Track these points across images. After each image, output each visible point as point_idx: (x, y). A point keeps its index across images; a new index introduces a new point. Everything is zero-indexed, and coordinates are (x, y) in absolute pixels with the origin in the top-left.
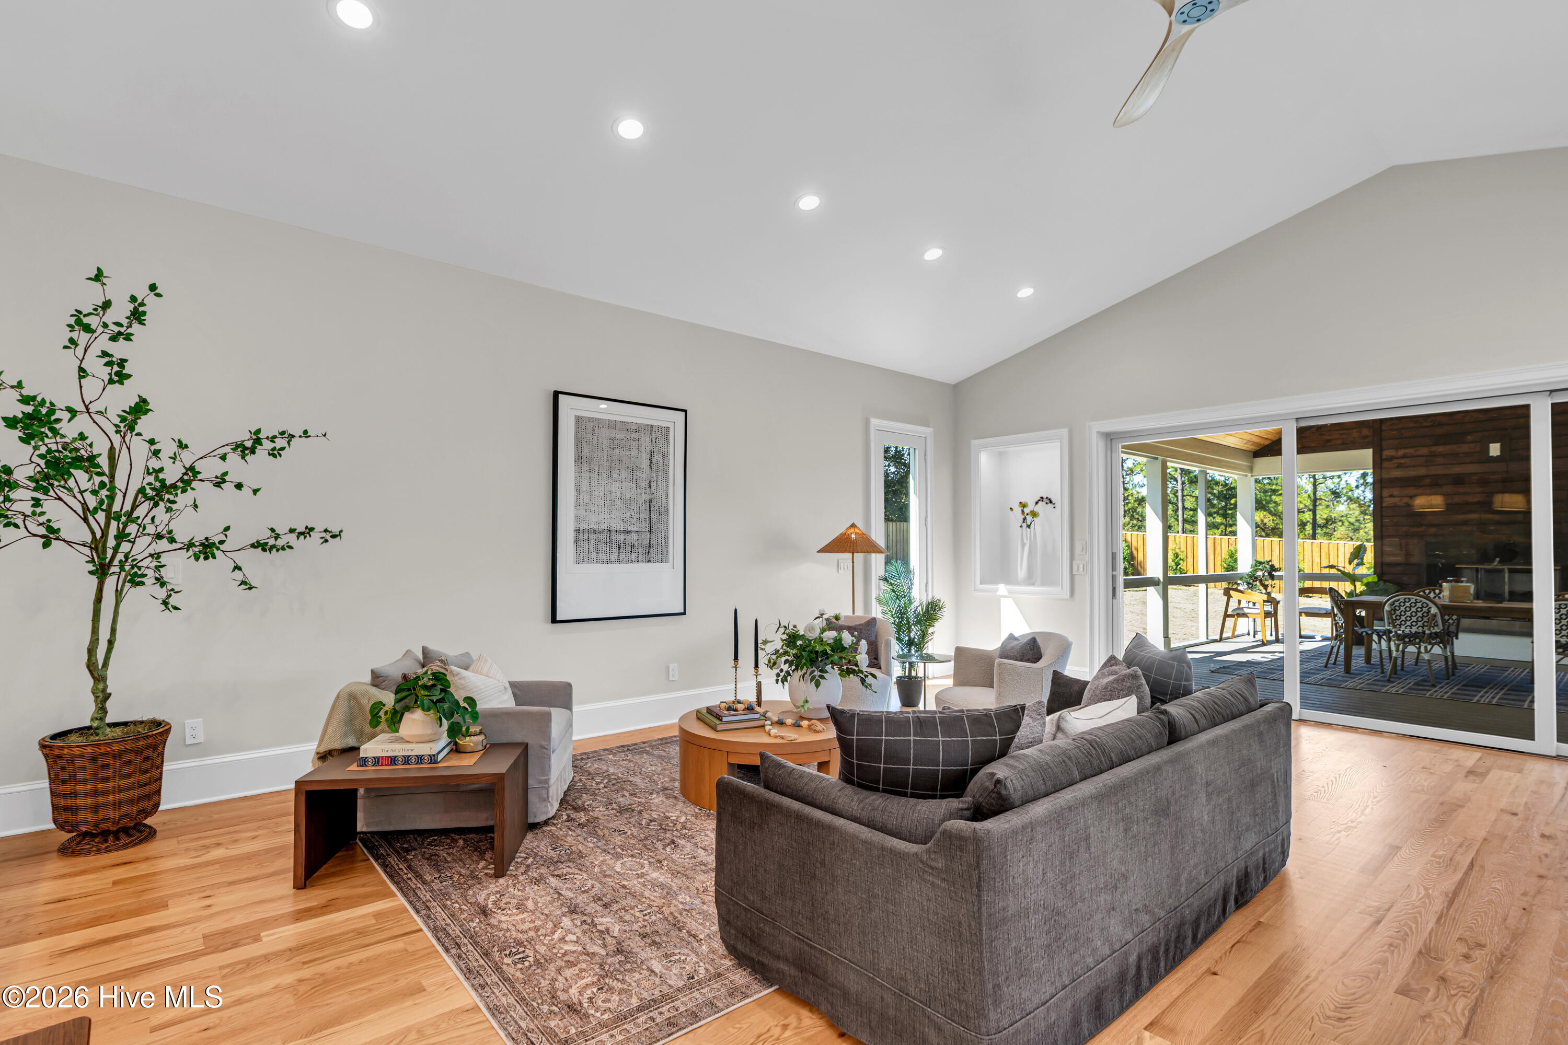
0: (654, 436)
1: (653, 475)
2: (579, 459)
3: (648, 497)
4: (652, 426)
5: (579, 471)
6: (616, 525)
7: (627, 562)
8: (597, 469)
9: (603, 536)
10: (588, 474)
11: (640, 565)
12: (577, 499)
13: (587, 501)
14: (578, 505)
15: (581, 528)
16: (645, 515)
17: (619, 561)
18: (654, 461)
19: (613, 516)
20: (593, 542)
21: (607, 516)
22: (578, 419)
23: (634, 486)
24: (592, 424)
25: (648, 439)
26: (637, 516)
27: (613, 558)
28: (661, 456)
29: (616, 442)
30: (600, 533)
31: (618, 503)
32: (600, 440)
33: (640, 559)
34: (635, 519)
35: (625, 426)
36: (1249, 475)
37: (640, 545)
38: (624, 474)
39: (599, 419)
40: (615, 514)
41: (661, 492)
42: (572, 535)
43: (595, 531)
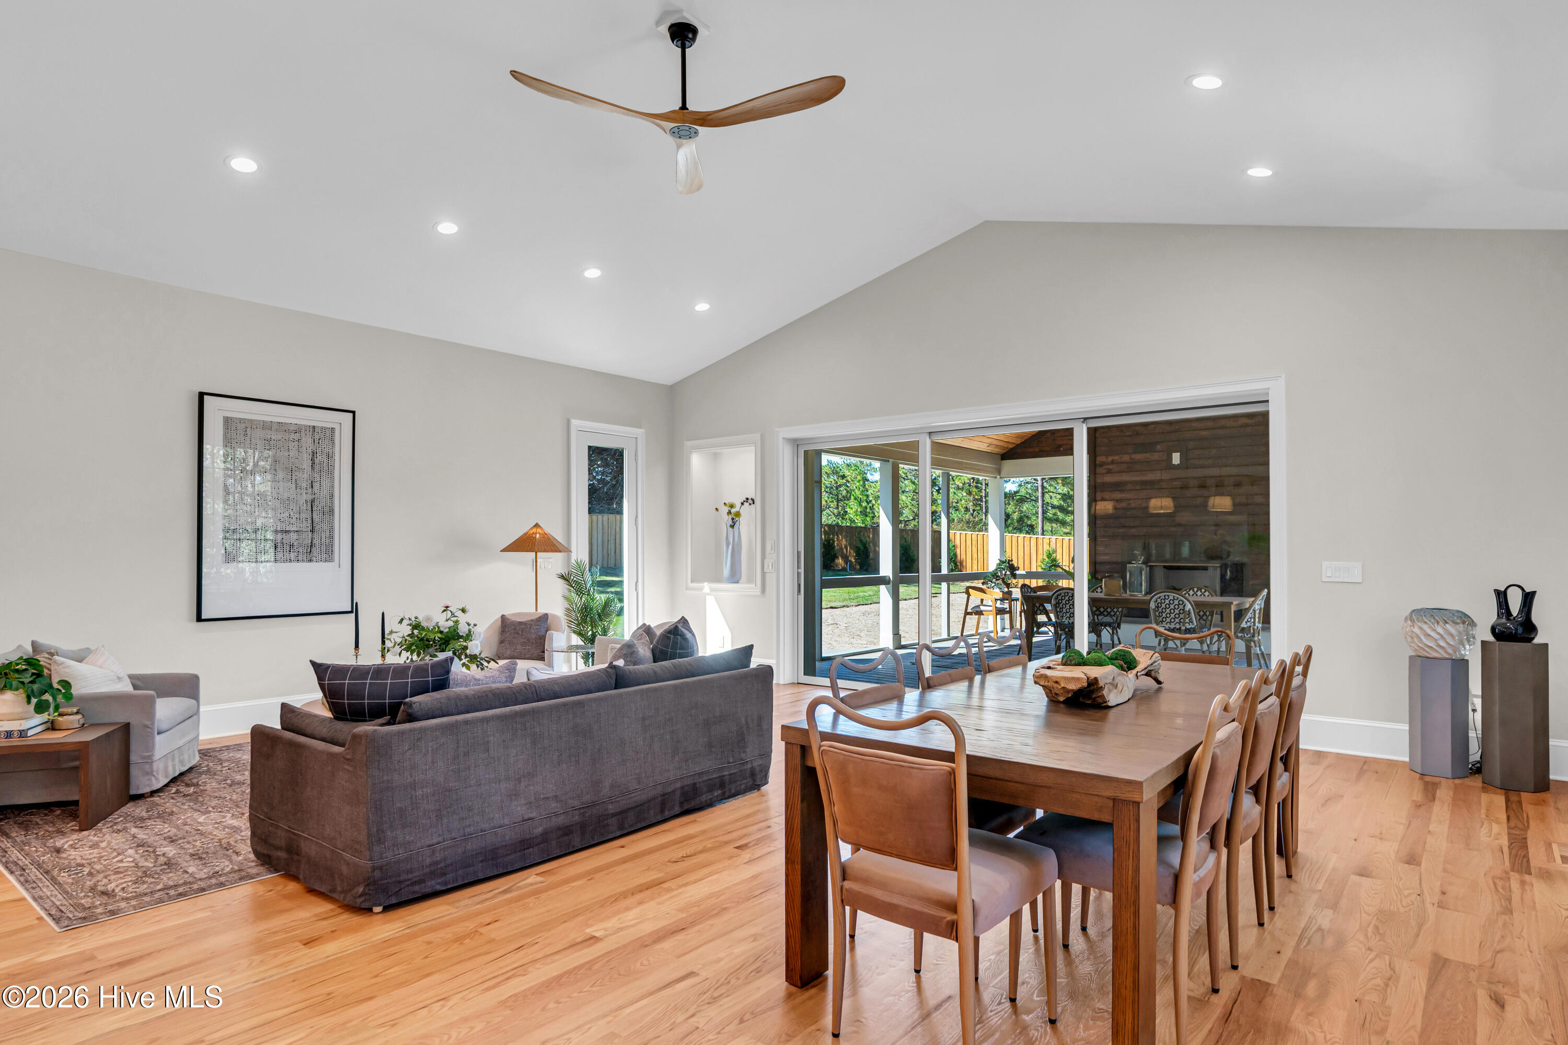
0: (317, 437)
1: (316, 475)
3: (310, 497)
4: (314, 427)
6: (272, 525)
7: (285, 561)
8: (249, 469)
9: (257, 536)
11: (300, 564)
12: (226, 499)
13: (237, 501)
14: (226, 505)
15: (231, 528)
16: (307, 515)
17: (276, 561)
18: (317, 461)
19: (268, 516)
20: (245, 542)
21: (261, 516)
22: (227, 421)
23: (294, 486)
24: (244, 425)
25: (310, 440)
26: (297, 516)
27: (268, 557)
28: (325, 456)
29: (272, 443)
30: (253, 532)
31: (275, 503)
33: (300, 558)
34: (294, 519)
35: (282, 427)
36: (998, 477)
37: (300, 545)
38: (282, 475)
39: (251, 420)
40: (271, 514)
41: (325, 492)
42: (221, 535)
43: (247, 531)
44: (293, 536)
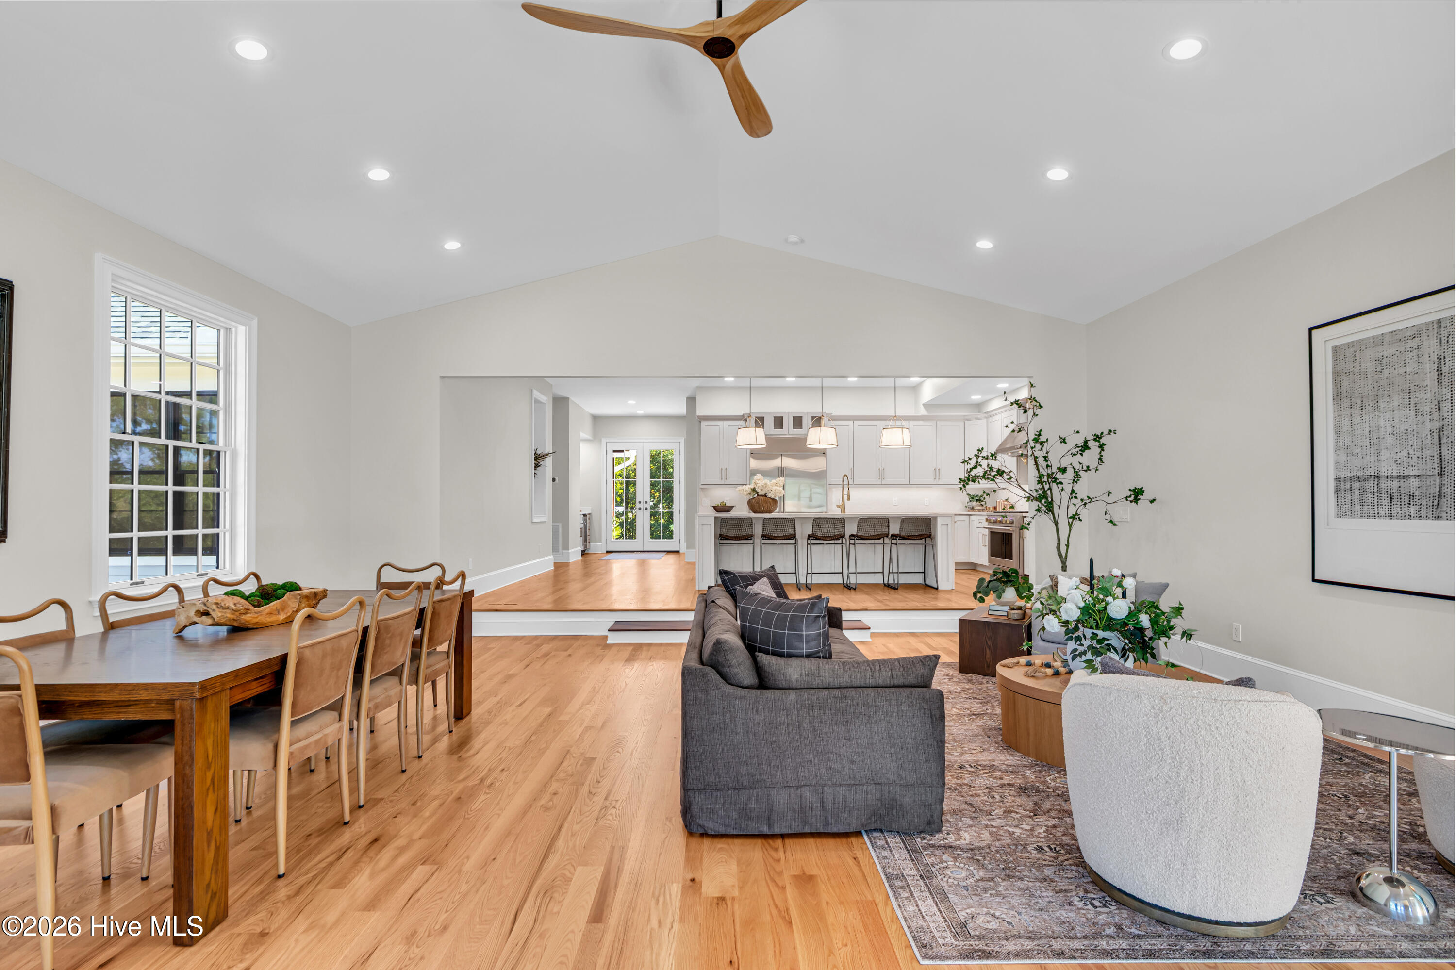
0: (1445, 334)
2: (1338, 396)
3: (1436, 425)
5: (1338, 410)
7: (1404, 517)
8: (1359, 402)
10: (1349, 411)
11: (1424, 521)
12: (1337, 442)
13: (1348, 442)
14: (1337, 449)
15: (1342, 476)
17: (1391, 516)
20: (1357, 492)
22: (1336, 350)
23: (1414, 411)
25: (1434, 342)
26: (1419, 454)
27: (1383, 510)
29: (1384, 361)
30: (1365, 480)
31: (1390, 439)
32: (1363, 365)
33: (1423, 513)
34: (1416, 458)
35: (1396, 337)
37: (1424, 495)
38: (1398, 400)
39: (1360, 341)
42: (1332, 485)
43: (1359, 479)
44: (1415, 481)
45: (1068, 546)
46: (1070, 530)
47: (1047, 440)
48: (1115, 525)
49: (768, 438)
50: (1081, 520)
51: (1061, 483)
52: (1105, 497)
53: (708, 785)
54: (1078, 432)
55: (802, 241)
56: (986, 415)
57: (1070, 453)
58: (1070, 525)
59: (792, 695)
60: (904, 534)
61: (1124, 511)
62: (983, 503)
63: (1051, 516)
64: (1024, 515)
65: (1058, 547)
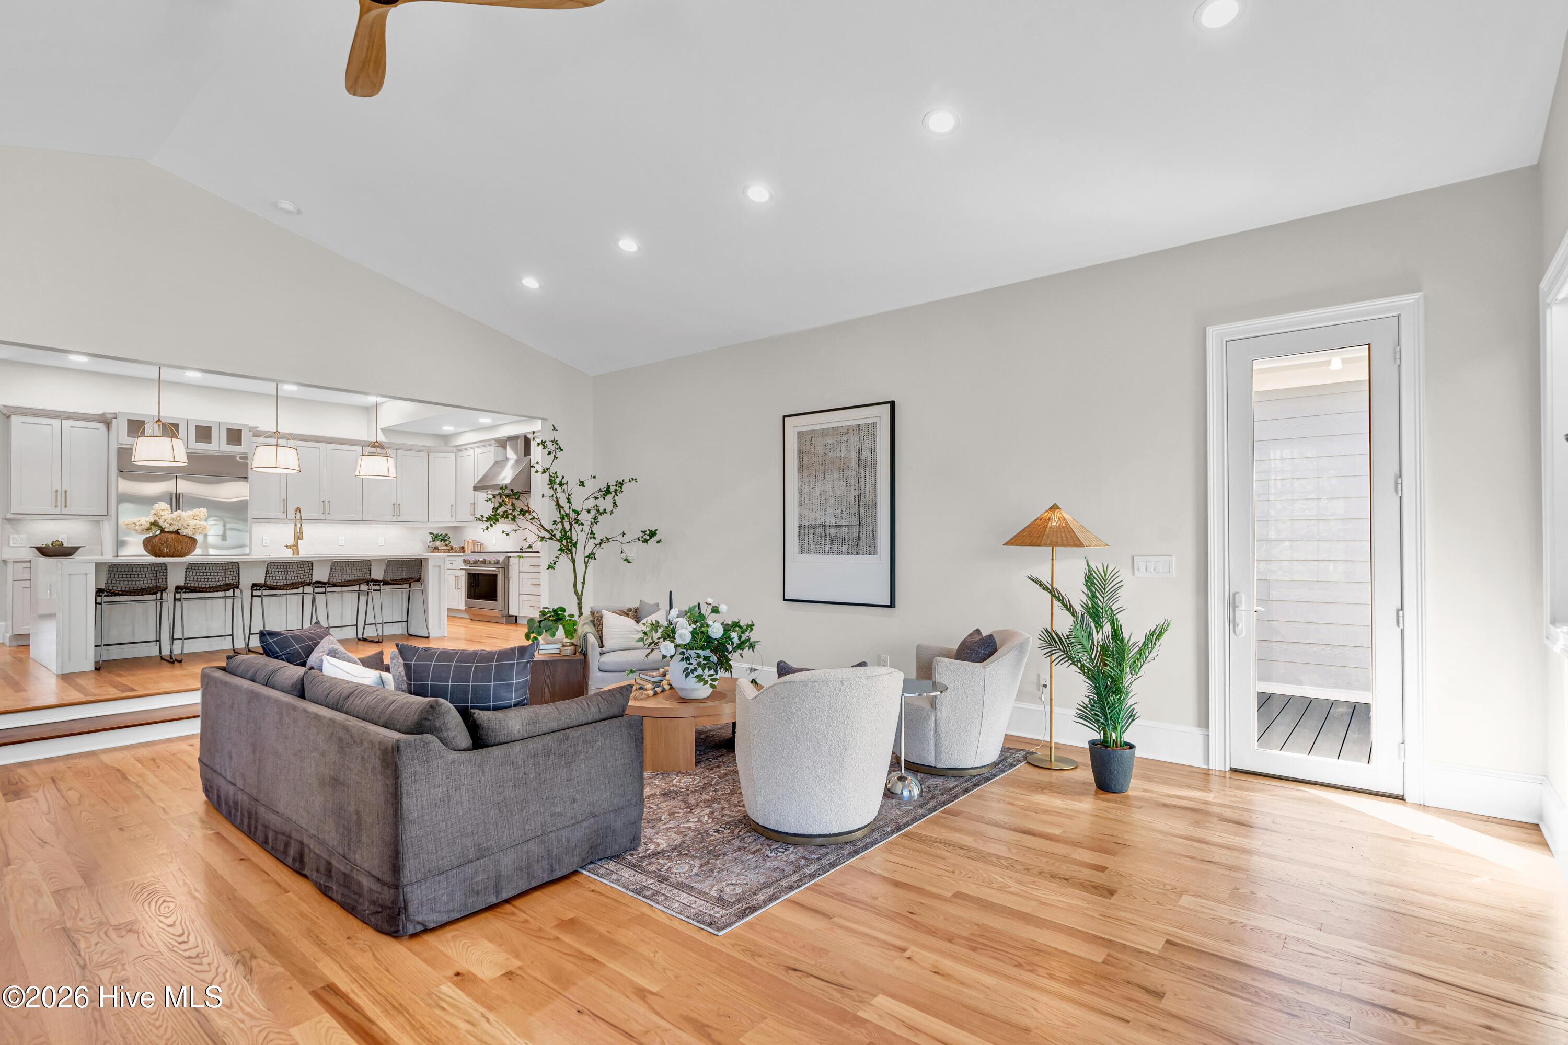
0: (862, 434)
1: (862, 471)
2: (801, 468)
3: (857, 493)
4: (859, 426)
5: (801, 477)
6: (831, 521)
7: (839, 553)
8: (814, 474)
9: (820, 530)
10: (807, 479)
11: (850, 556)
12: (800, 501)
13: (806, 501)
14: (800, 505)
16: (854, 510)
17: (832, 553)
18: (862, 458)
19: (827, 513)
20: (812, 536)
21: (822, 513)
22: (800, 434)
23: (845, 483)
24: (810, 436)
25: (856, 439)
26: (848, 511)
27: (827, 549)
28: (868, 452)
29: (829, 447)
30: (817, 528)
31: (831, 501)
32: (816, 448)
33: (850, 551)
34: (846, 514)
35: (837, 431)
37: (850, 539)
38: (836, 475)
39: (815, 430)
40: (829, 511)
41: (869, 487)
42: (796, 530)
43: (813, 527)
44: (845, 530)
45: (583, 583)
46: (586, 568)
47: (567, 482)
48: (629, 562)
49: (190, 456)
50: (595, 559)
51: (582, 524)
52: (620, 538)
53: (429, 871)
54: (594, 477)
55: (299, 212)
56: (454, 449)
57: (593, 496)
58: (586, 564)
59: (518, 747)
60: (389, 578)
61: (635, 550)
62: (447, 543)
63: (570, 555)
64: (509, 555)
65: (575, 585)
